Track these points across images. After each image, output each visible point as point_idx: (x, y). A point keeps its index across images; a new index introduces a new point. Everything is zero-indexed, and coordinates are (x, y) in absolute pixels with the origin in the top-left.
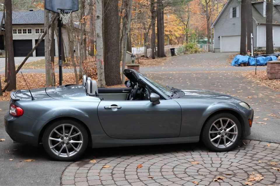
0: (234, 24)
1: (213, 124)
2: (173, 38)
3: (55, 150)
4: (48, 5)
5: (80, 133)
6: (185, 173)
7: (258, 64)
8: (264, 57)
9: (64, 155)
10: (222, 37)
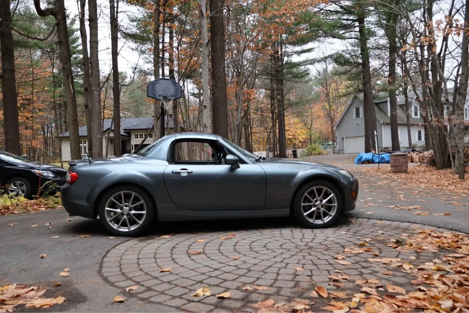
0: (358, 124)
1: (306, 194)
2: (297, 142)
3: (113, 223)
4: (150, 92)
5: (142, 201)
6: (265, 246)
7: (382, 161)
8: (389, 154)
9: (124, 230)
10: (346, 138)
